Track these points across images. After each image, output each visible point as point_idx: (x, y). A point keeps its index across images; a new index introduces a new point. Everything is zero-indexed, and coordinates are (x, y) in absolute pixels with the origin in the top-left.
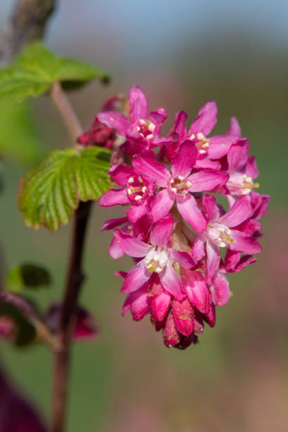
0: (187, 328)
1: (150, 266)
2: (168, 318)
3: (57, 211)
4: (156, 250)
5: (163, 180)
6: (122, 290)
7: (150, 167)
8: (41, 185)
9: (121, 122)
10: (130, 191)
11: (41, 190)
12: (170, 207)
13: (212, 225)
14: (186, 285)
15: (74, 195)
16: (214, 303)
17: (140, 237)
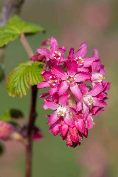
0: (75, 139)
1: (59, 113)
2: (68, 135)
3: (21, 89)
4: (61, 107)
5: (64, 77)
6: (48, 123)
7: (58, 72)
8: (15, 79)
9: (47, 52)
10: (50, 82)
11: (15, 80)
12: (67, 88)
13: (85, 96)
14: (75, 121)
15: (28, 82)
16: (87, 128)
17: (55, 101)
